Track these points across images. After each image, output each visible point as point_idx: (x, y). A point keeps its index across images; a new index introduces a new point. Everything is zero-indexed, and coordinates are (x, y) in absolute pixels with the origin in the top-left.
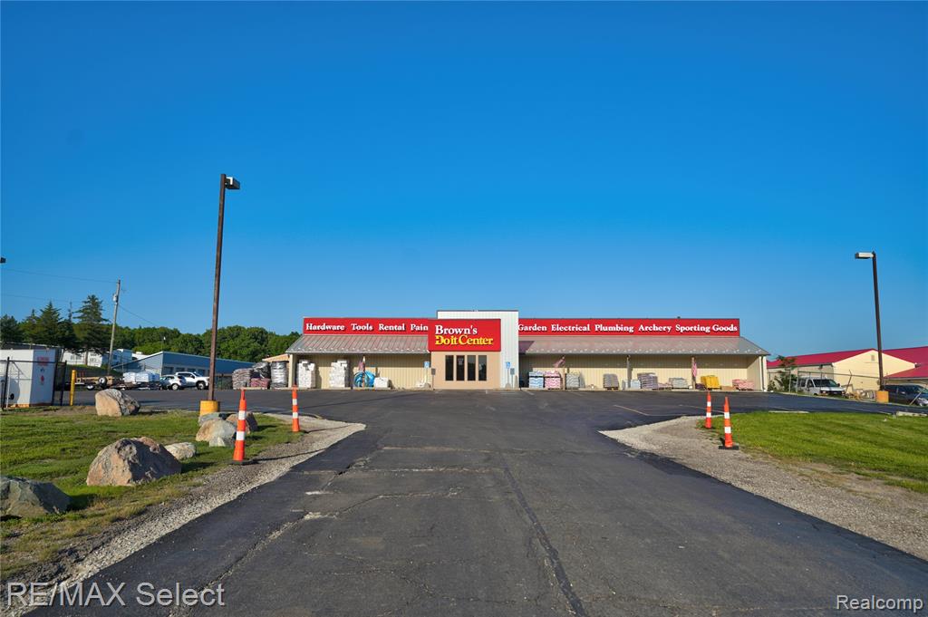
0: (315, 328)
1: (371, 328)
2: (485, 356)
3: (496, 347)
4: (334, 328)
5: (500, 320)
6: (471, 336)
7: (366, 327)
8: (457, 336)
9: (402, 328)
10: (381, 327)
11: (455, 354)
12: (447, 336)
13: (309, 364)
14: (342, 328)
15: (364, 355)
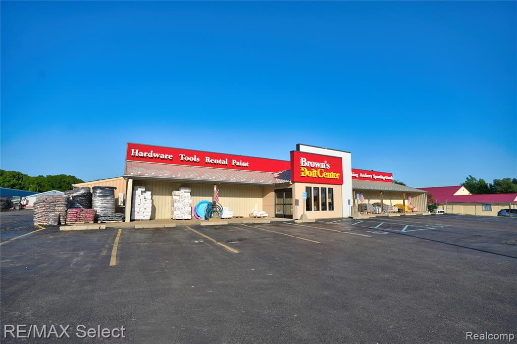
0: (141, 154)
1: (198, 160)
2: (332, 189)
3: (339, 182)
4: (163, 156)
5: (342, 158)
6: (326, 170)
7: (195, 159)
8: (316, 168)
9: (225, 162)
10: (208, 160)
11: (313, 186)
12: (310, 168)
13: (145, 192)
14: (170, 157)
15: (215, 183)
